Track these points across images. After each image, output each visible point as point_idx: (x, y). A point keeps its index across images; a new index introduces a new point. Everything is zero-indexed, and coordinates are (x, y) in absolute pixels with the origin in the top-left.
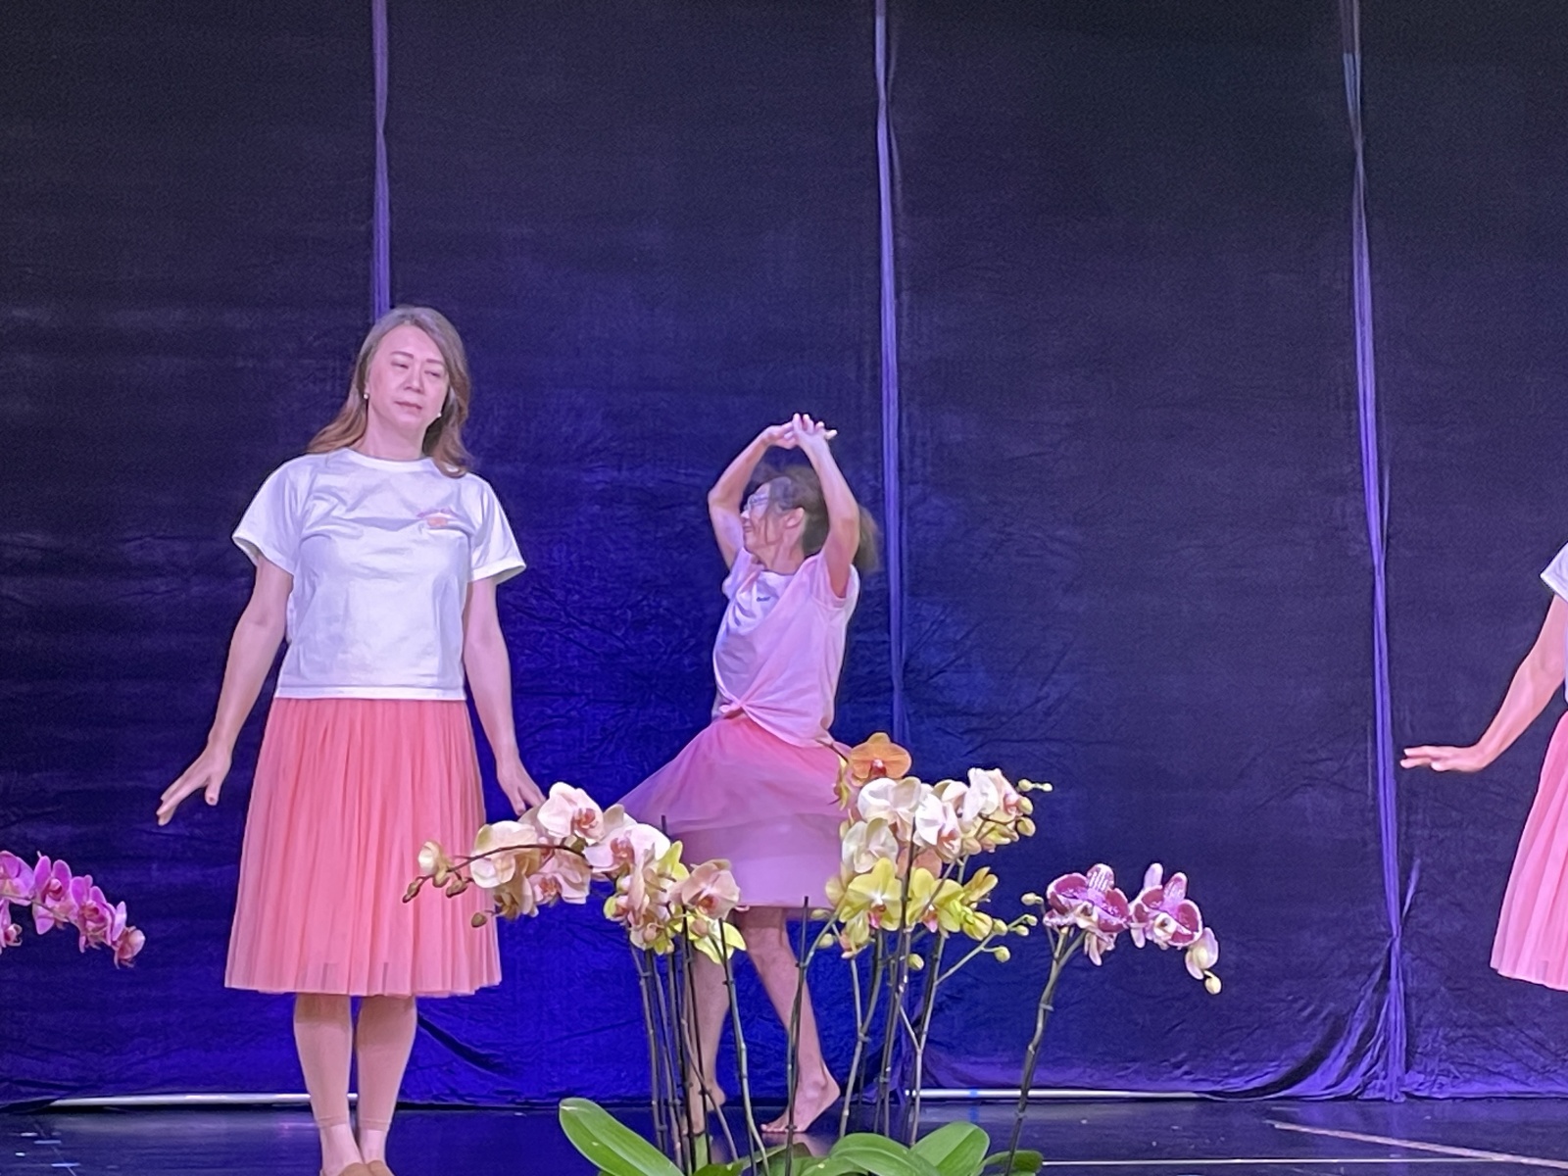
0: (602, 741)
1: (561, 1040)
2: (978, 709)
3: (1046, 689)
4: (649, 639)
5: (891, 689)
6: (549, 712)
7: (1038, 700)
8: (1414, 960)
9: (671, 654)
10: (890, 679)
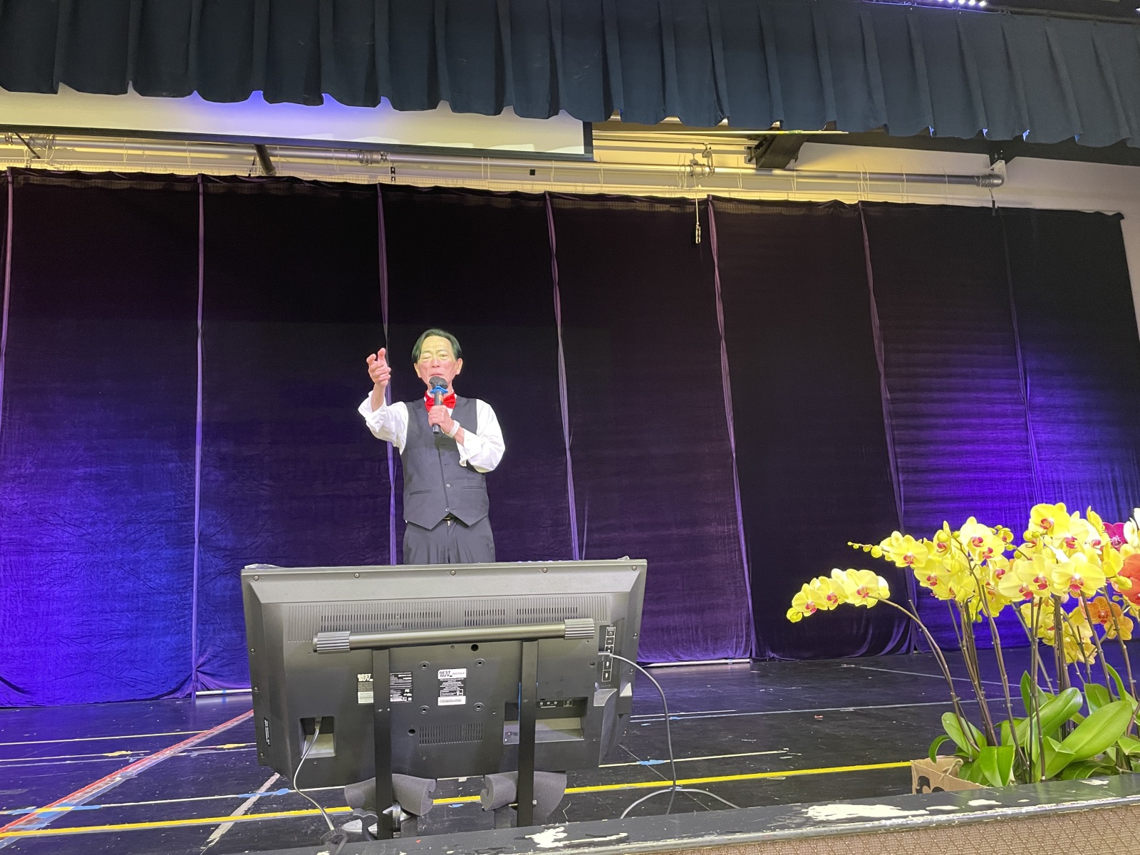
0: (76, 568)
1: (52, 681)
2: (229, 547)
3: (257, 539)
4: (96, 529)
5: (194, 542)
6: (55, 558)
7: (253, 543)
9: (106, 533)
10: (194, 538)
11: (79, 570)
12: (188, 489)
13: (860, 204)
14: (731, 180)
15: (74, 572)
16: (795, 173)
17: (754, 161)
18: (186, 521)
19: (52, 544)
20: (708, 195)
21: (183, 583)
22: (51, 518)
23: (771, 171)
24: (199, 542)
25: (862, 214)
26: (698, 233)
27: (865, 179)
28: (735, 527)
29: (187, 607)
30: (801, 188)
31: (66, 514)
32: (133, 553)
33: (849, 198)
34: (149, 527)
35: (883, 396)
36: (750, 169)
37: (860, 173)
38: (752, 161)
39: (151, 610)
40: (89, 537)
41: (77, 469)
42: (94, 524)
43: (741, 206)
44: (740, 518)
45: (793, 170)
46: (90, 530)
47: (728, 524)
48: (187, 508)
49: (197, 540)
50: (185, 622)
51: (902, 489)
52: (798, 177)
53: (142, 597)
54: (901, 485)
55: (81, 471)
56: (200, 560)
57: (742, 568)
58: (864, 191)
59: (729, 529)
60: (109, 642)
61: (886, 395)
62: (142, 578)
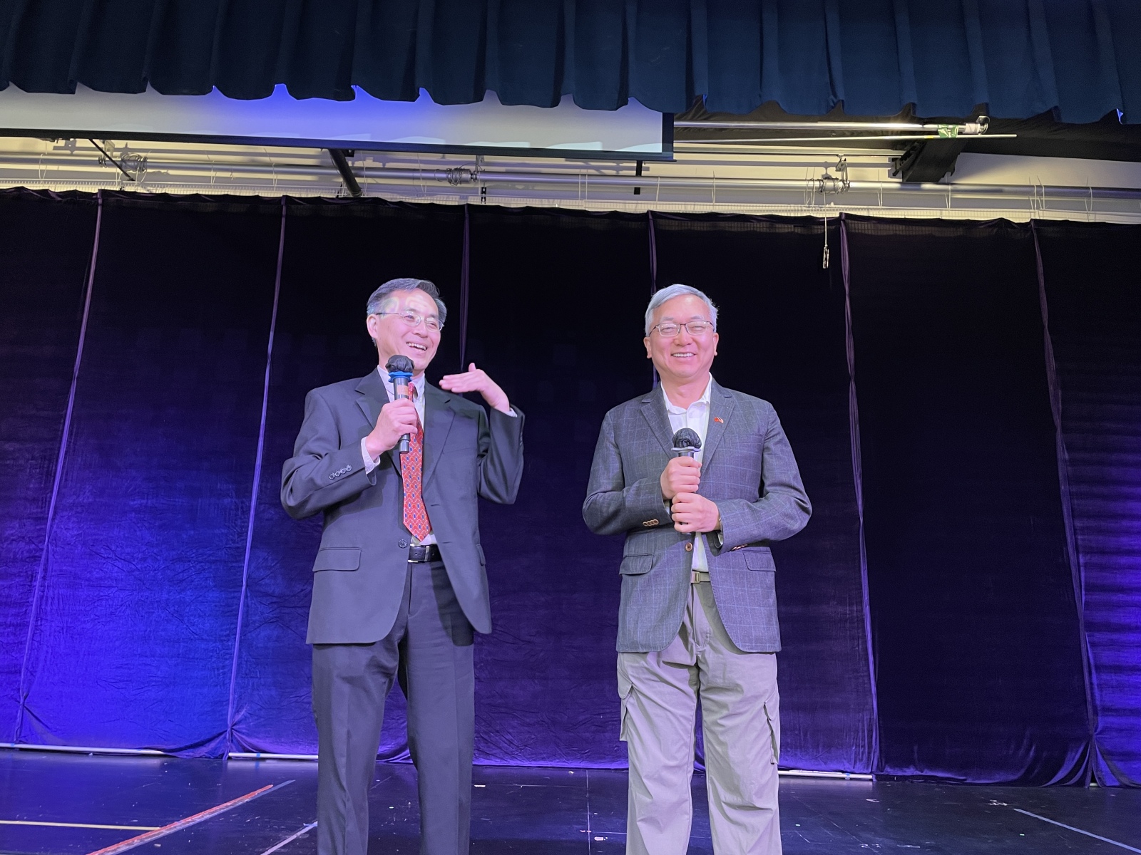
4: (146, 565)
5: (242, 586)
10: (242, 582)
11: (124, 608)
12: (242, 527)
13: (1032, 224)
14: (869, 196)
15: (118, 610)
16: (950, 187)
17: (900, 174)
18: (236, 562)
19: (101, 579)
20: (841, 214)
21: (227, 629)
22: (102, 550)
23: (920, 184)
24: (247, 586)
25: (1035, 234)
26: (826, 256)
27: (1039, 194)
28: (859, 608)
29: (228, 656)
30: (958, 204)
31: (118, 546)
32: (179, 593)
33: (1019, 216)
34: (198, 567)
35: (1059, 457)
36: (894, 184)
37: (1033, 186)
38: (898, 175)
39: (191, 657)
40: (137, 573)
41: (134, 500)
42: (144, 560)
43: (881, 226)
44: (866, 598)
45: (948, 184)
46: (139, 566)
47: (851, 604)
48: (238, 548)
49: (244, 583)
50: (224, 673)
51: (1083, 574)
52: (954, 191)
53: (184, 642)
54: (1082, 568)
55: (136, 503)
56: (246, 605)
57: (867, 660)
58: (1038, 208)
59: (852, 611)
60: (145, 689)
61: (1063, 455)
62: (186, 621)
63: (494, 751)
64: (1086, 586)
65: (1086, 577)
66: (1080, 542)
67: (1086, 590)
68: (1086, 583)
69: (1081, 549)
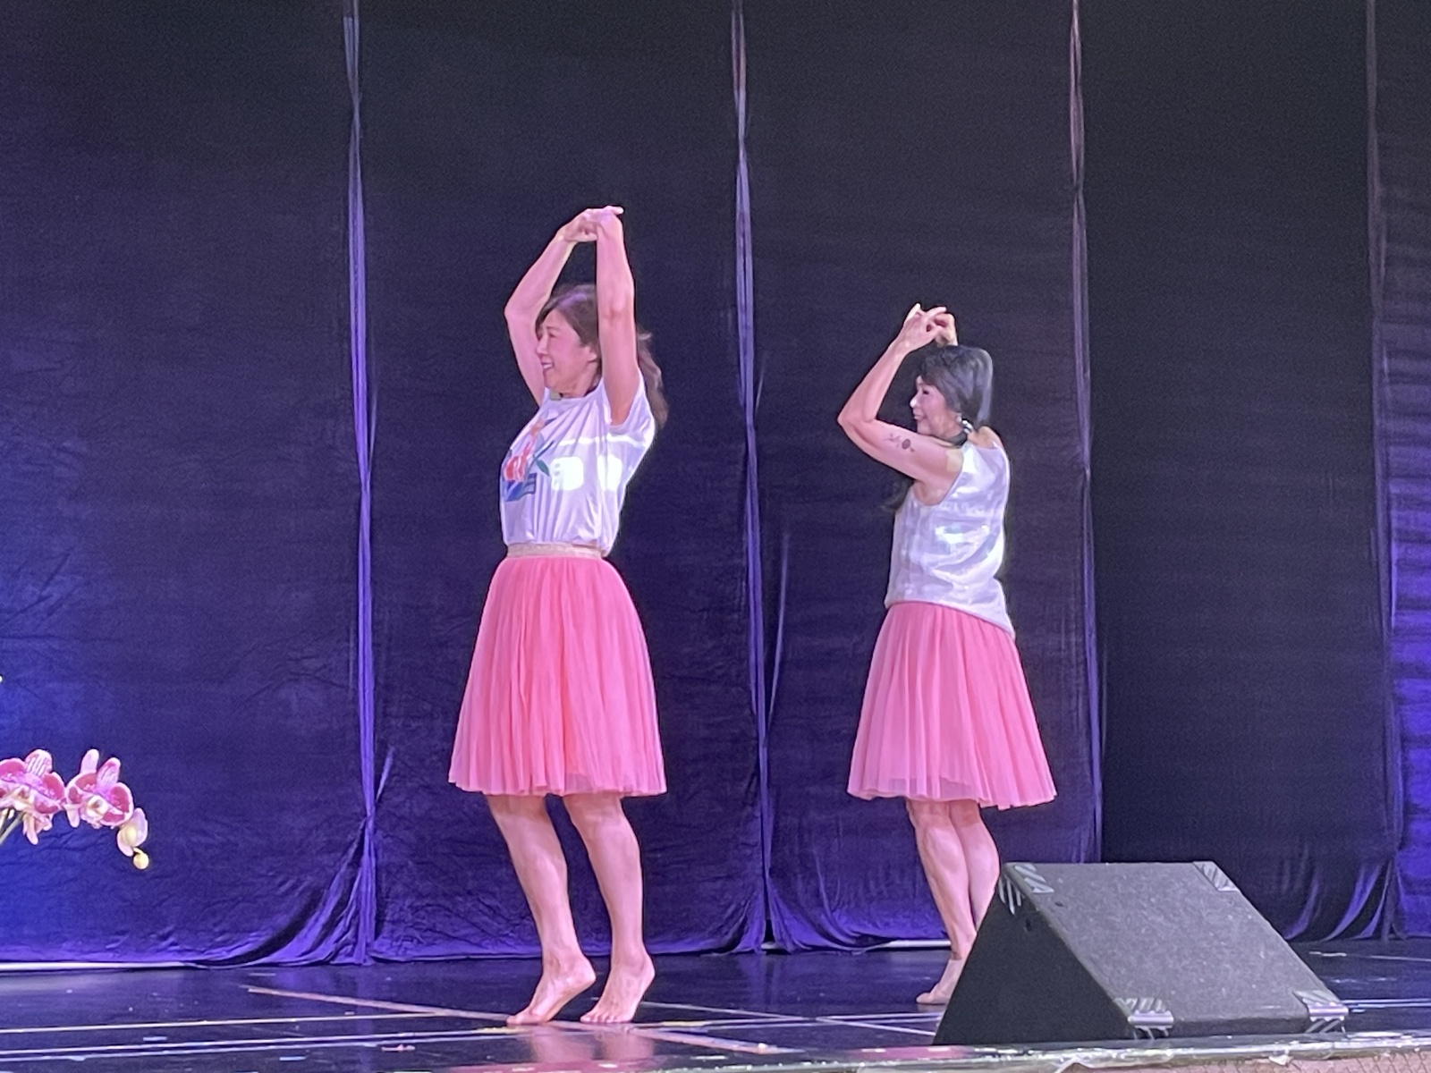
8: (385, 837)
47: (1069, 632)
51: (1394, 580)
54: (1394, 569)
59: (1069, 645)
61: (1381, 362)
63: (463, 932)
64: (1398, 600)
65: (1398, 583)
66: (1395, 524)
67: (1398, 607)
68: (1398, 594)
69: (1394, 534)
